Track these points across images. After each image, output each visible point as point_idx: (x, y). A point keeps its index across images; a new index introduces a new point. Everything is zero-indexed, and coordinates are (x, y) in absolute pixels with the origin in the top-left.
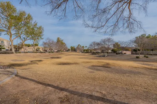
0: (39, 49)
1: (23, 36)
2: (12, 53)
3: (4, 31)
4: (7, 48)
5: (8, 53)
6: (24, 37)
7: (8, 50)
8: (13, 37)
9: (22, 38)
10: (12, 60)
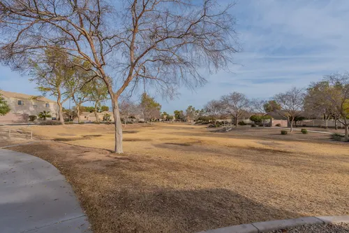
0: (109, 116)
1: (78, 95)
2: (60, 124)
3: (49, 89)
4: (54, 116)
5: (54, 124)
6: (79, 97)
7: (55, 119)
8: (63, 97)
9: (76, 98)
10: (59, 134)
